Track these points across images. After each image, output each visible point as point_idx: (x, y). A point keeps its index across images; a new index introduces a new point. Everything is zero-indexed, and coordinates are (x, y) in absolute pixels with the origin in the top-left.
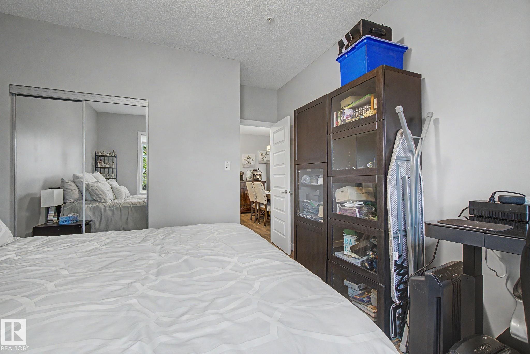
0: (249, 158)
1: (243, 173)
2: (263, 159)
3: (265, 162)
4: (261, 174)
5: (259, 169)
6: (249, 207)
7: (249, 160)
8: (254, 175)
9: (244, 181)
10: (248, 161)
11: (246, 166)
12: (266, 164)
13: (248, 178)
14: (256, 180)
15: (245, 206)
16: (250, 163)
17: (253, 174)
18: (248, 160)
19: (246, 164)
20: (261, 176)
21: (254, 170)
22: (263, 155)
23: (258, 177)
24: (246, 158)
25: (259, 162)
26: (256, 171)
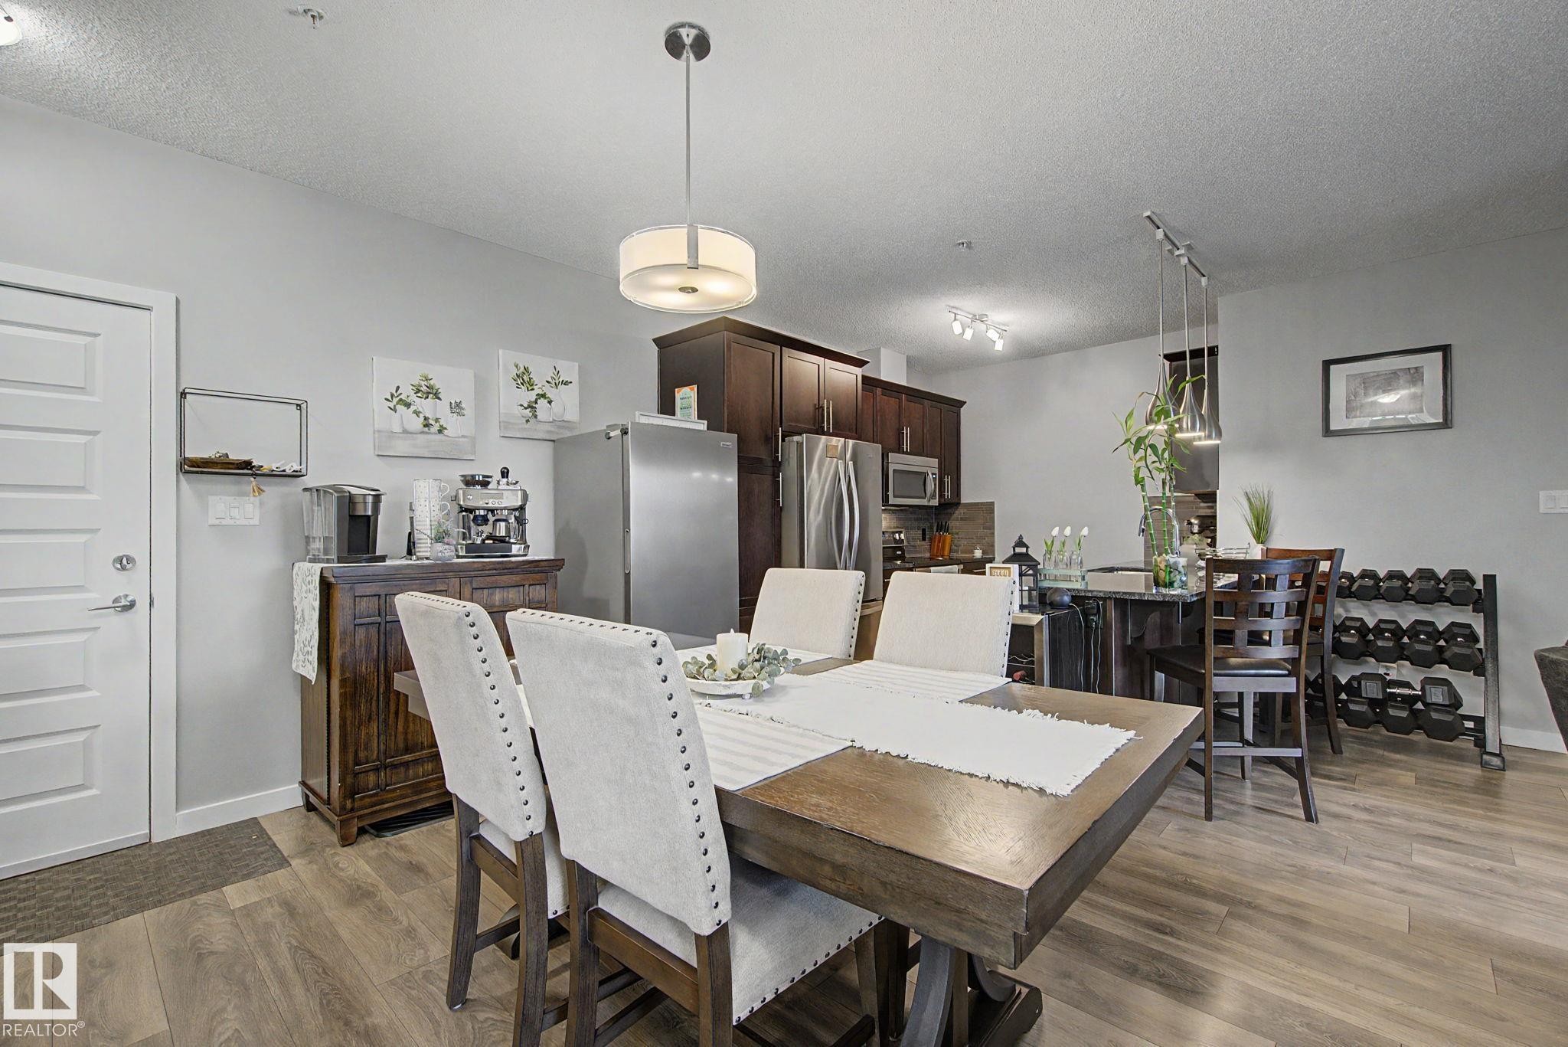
0: (433, 393)
1: (377, 499)
2: (531, 407)
3: (548, 427)
4: (522, 508)
5: (505, 473)
6: (429, 767)
7: (427, 406)
8: (472, 516)
9: (383, 558)
10: (417, 413)
11: (402, 447)
12: (552, 443)
13: (417, 535)
14: (489, 548)
15: (394, 766)
16: (435, 428)
17: (462, 509)
18: (419, 403)
19: (405, 432)
20: (521, 521)
21: (470, 482)
22: (530, 385)
23: (501, 530)
24: (407, 392)
25: (505, 425)
26: (485, 484)
